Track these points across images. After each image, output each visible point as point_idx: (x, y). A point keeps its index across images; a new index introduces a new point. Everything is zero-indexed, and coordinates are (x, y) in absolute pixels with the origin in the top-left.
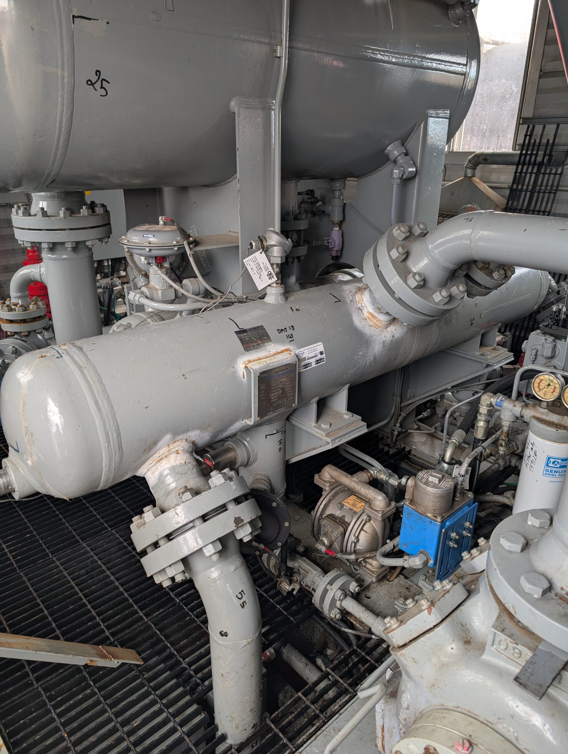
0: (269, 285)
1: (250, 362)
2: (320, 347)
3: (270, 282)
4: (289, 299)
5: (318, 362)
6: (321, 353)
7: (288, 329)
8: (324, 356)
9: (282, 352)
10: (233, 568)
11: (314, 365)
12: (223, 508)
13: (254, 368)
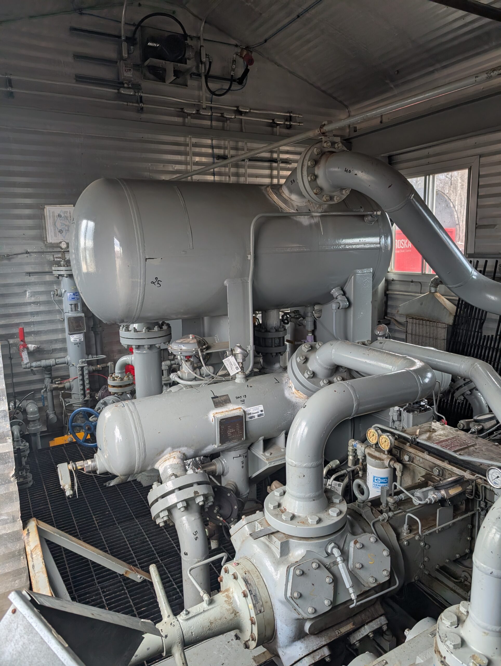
0: (237, 373)
1: (217, 413)
2: (261, 407)
3: (237, 371)
4: (249, 381)
5: (259, 416)
6: (262, 411)
7: (242, 397)
8: (263, 412)
9: (236, 409)
10: (193, 519)
11: (256, 417)
12: (191, 485)
13: (217, 416)
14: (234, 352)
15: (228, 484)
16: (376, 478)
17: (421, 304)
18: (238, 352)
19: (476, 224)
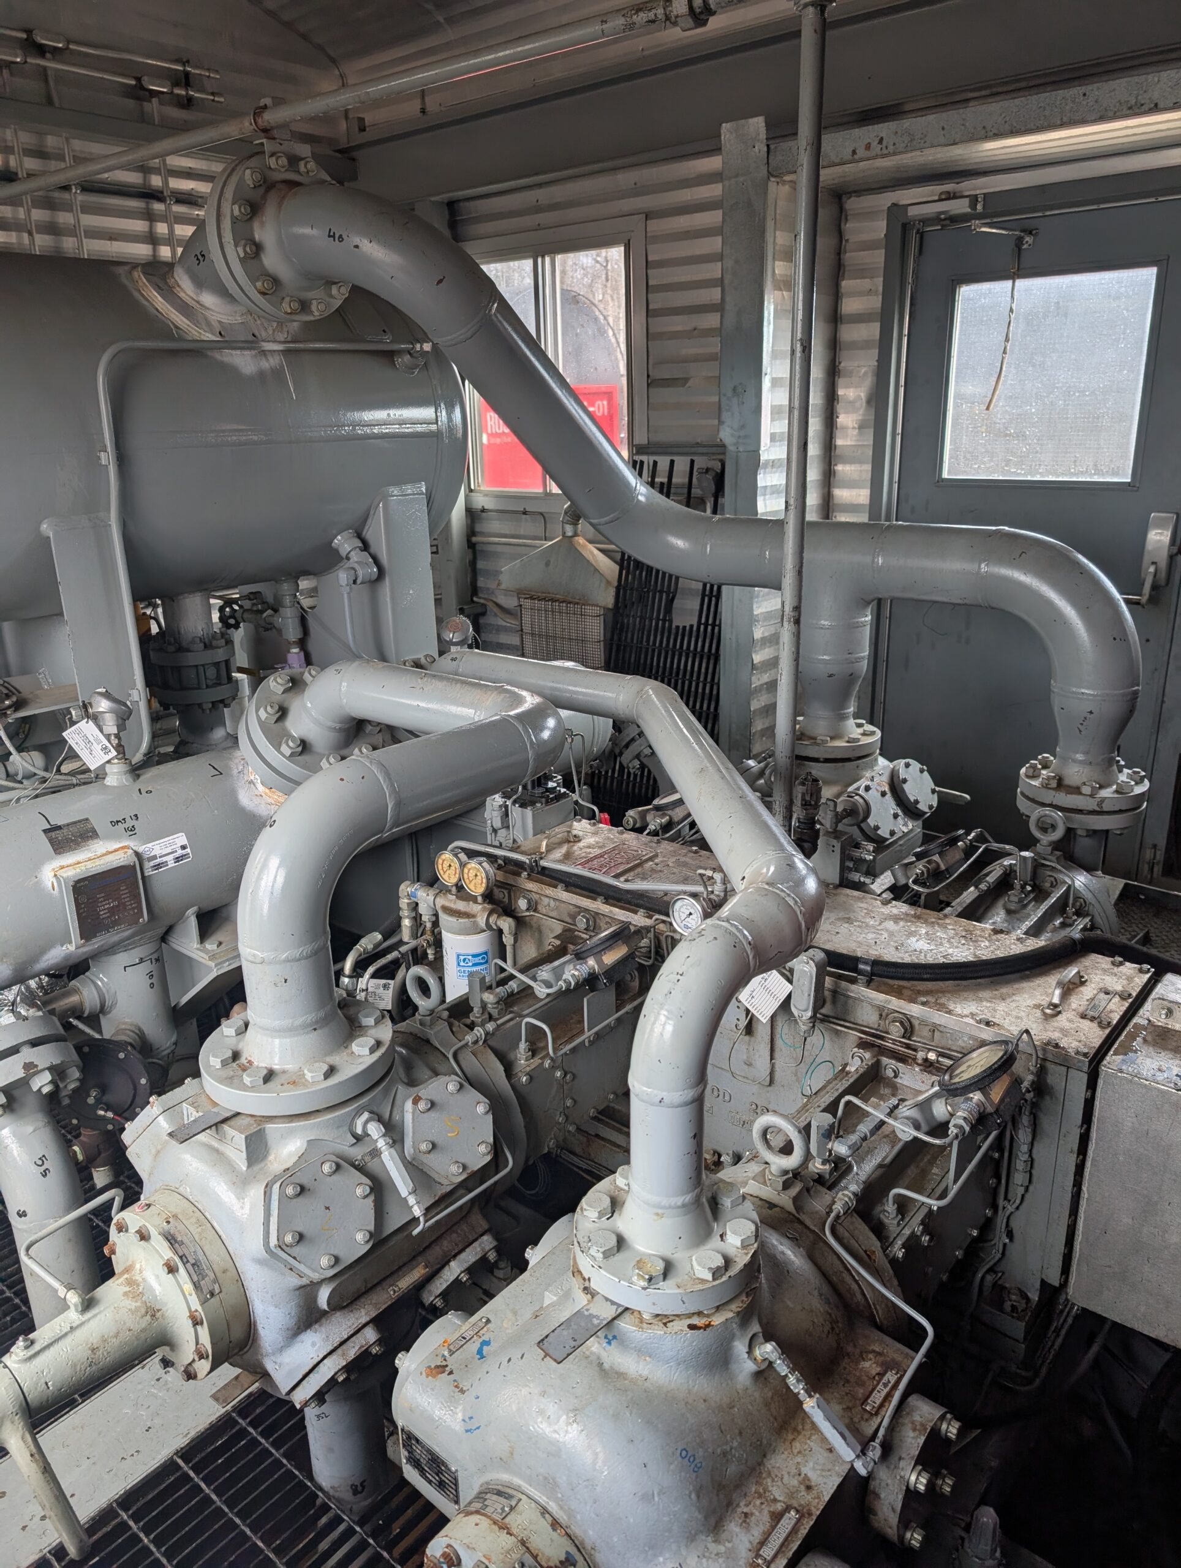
0: (109, 762)
1: (62, 867)
2: (181, 839)
3: (107, 758)
4: (141, 778)
5: (177, 859)
6: (183, 847)
7: (128, 819)
8: (188, 850)
9: (116, 851)
10: (30, 1129)
11: (171, 864)
12: (14, 1051)
13: (65, 875)
14: (90, 710)
15: (118, 1032)
16: (462, 958)
17: (547, 564)
18: (101, 709)
19: (648, 376)
